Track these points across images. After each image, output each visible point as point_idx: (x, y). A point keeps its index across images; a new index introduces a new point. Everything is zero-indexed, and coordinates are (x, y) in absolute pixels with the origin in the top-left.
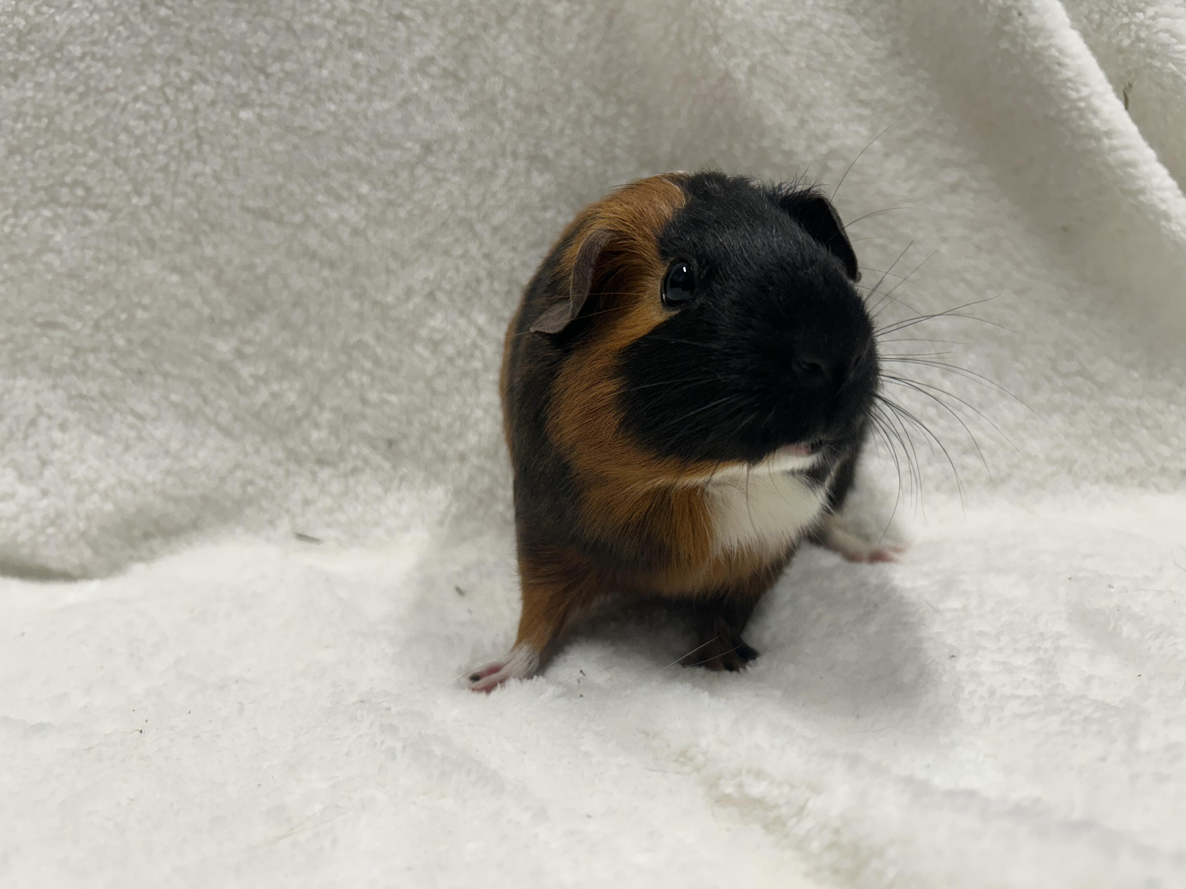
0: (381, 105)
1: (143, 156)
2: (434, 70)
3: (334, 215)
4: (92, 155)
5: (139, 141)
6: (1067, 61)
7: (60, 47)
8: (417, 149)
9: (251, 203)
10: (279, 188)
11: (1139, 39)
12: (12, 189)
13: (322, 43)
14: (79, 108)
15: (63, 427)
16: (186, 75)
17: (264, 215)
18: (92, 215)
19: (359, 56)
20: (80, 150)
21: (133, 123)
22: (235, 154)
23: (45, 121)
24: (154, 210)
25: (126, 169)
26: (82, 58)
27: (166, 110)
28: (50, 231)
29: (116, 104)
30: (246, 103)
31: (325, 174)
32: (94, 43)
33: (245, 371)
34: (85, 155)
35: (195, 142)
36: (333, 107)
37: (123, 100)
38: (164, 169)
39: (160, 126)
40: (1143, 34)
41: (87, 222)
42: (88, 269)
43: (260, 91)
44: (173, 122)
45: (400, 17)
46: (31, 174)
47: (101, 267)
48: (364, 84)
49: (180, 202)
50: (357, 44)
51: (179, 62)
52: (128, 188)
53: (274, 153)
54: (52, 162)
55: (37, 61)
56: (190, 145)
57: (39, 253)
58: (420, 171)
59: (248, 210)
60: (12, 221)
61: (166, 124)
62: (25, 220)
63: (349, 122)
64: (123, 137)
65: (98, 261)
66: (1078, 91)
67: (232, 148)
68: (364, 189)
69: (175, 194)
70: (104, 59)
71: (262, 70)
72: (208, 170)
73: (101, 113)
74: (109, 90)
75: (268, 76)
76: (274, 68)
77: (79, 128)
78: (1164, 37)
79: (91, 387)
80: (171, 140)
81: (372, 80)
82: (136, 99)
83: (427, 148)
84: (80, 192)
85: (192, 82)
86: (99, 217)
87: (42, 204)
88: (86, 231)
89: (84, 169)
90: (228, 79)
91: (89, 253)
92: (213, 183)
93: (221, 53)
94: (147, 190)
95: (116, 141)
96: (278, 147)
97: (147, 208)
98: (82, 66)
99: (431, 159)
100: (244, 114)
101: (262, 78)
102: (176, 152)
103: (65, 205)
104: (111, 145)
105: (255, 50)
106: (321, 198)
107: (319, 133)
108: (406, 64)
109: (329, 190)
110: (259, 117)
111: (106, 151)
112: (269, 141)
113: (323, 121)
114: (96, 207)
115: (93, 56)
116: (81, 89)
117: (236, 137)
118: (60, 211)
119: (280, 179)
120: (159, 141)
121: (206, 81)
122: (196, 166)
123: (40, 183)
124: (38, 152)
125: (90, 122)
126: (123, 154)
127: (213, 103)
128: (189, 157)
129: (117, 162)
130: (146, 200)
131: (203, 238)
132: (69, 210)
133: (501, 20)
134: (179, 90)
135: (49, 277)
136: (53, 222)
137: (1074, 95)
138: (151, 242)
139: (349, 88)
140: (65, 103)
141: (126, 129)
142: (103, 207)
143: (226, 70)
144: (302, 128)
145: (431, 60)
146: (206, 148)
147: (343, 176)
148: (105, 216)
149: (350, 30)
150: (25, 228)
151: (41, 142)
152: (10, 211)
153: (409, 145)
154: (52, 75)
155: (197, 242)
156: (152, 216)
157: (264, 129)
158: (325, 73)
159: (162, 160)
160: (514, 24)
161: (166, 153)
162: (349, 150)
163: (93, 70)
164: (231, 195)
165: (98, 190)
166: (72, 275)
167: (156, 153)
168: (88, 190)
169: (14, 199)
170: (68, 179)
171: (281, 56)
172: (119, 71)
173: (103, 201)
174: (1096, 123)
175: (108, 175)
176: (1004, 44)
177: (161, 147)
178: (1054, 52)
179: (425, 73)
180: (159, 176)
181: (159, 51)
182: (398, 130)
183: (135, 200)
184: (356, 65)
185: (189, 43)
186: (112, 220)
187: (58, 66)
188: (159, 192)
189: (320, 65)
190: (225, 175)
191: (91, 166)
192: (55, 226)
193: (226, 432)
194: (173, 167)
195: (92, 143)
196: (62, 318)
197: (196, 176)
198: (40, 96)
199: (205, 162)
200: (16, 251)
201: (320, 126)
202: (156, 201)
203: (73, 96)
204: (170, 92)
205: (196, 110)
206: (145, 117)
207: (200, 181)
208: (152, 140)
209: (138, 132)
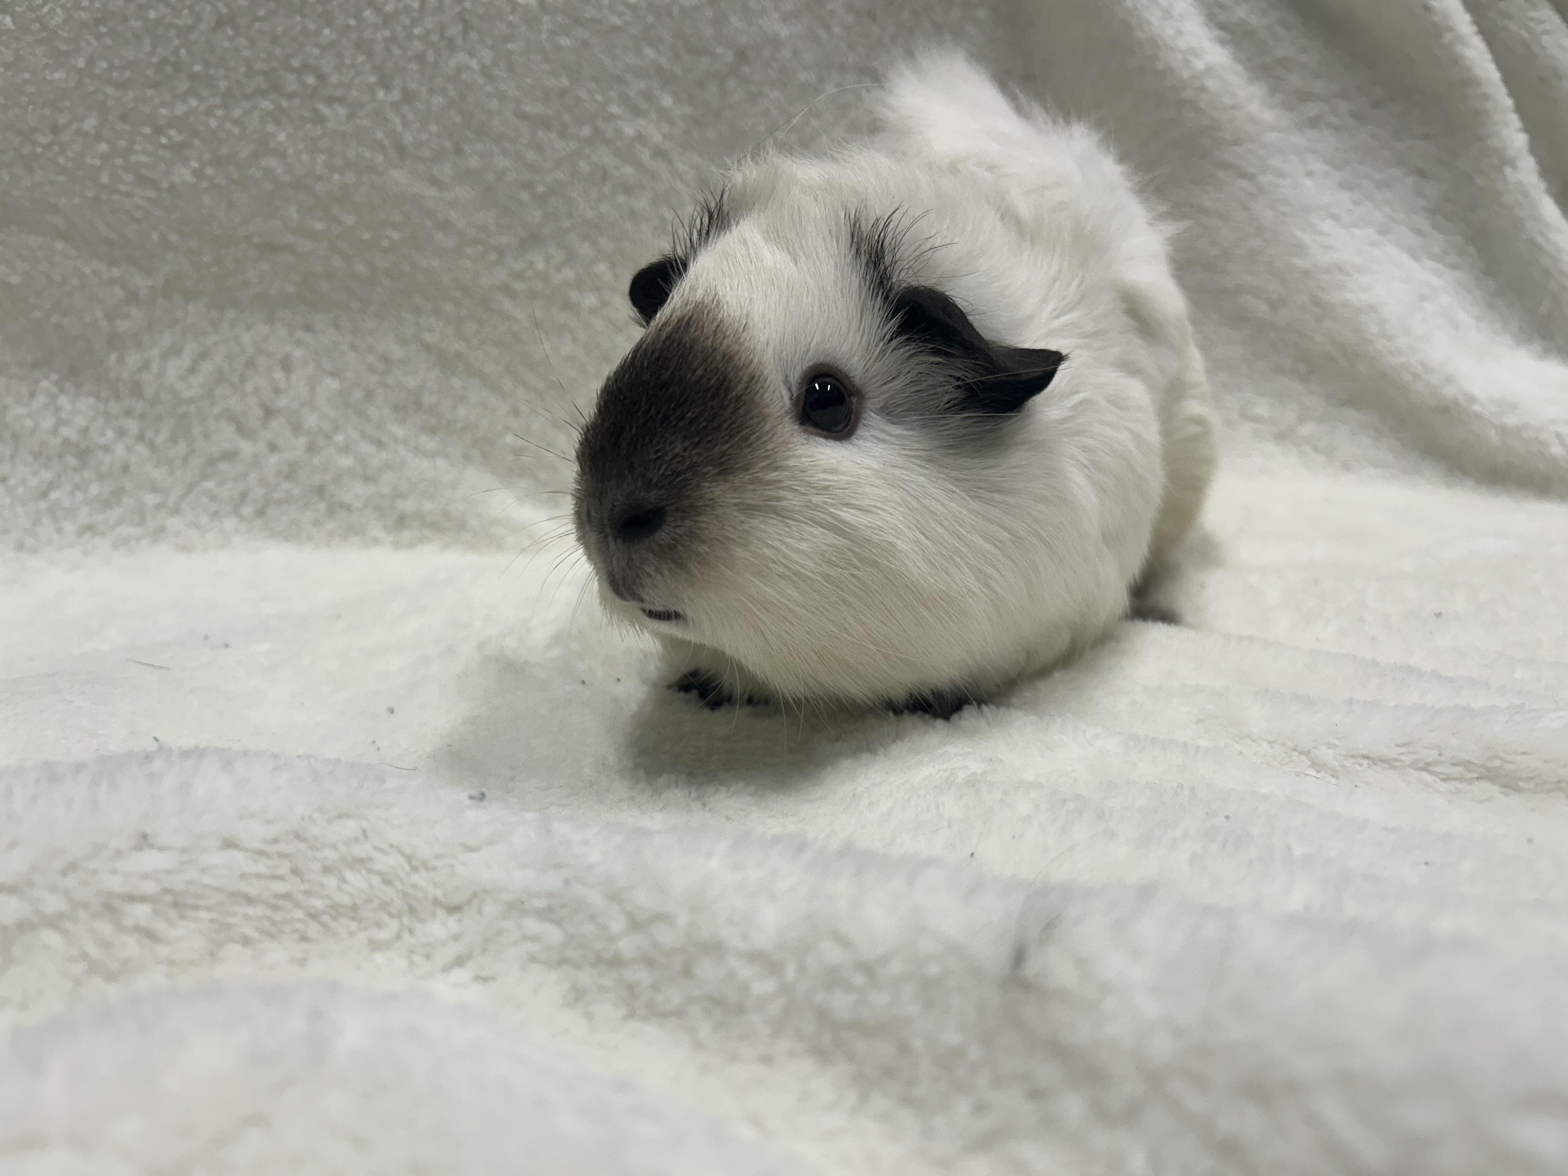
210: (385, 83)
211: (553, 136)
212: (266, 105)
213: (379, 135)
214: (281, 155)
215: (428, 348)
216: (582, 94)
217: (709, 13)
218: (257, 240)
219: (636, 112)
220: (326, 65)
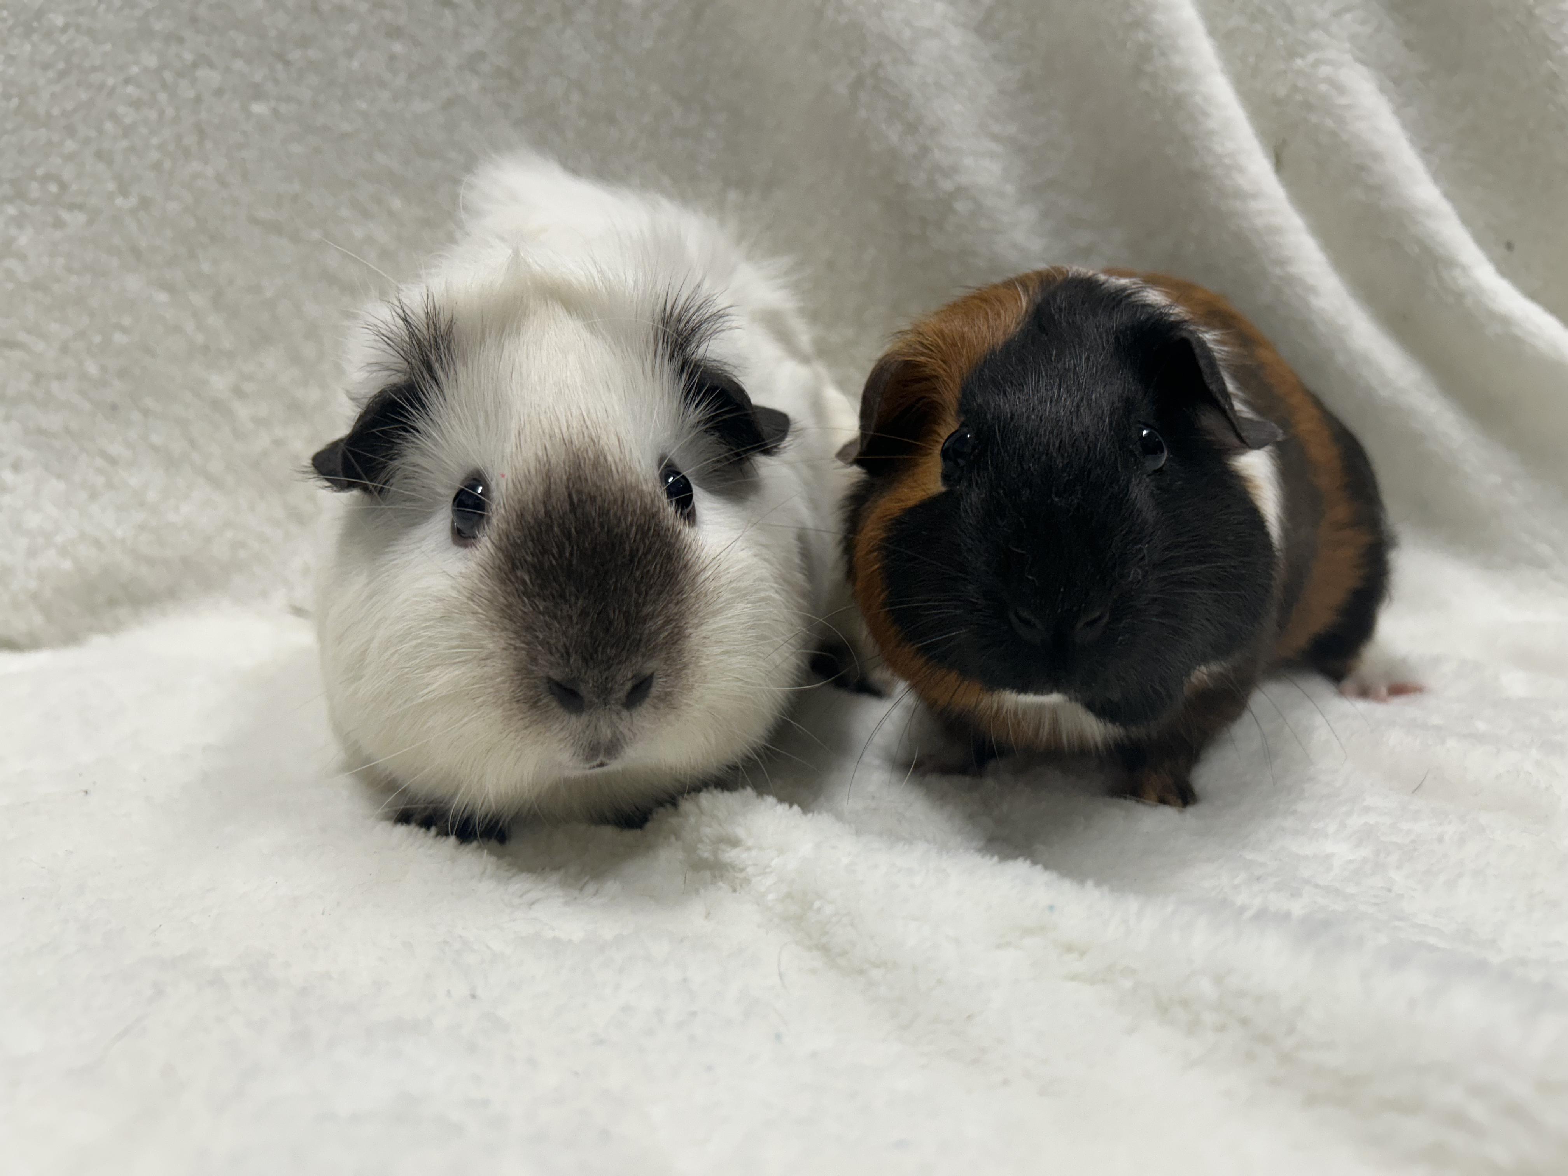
0: (419, 106)
1: (132, 150)
2: (485, 67)
3: (359, 233)
4: (70, 146)
5: (128, 131)
7: (40, 14)
9: (261, 214)
10: (295, 198)
11: (1295, 89)
13: (353, 28)
14: (57, 88)
15: (16, 467)
16: (188, 57)
17: (276, 228)
18: (65, 215)
19: (398, 47)
20: (56, 137)
21: (121, 110)
22: (243, 154)
23: (15, 101)
24: (141, 213)
25: (110, 163)
26: (64, 29)
27: (163, 97)
28: (13, 231)
29: (101, 86)
30: (257, 93)
31: (352, 184)
32: (80, 12)
33: (243, 411)
34: (61, 144)
35: (195, 137)
36: (363, 105)
37: (110, 81)
38: (157, 166)
39: (153, 115)
40: (1301, 83)
41: (59, 224)
42: (58, 279)
43: (276, 81)
44: (170, 112)
47: (74, 279)
48: (401, 80)
49: (173, 207)
50: (395, 32)
51: (181, 40)
52: (111, 186)
53: (290, 155)
54: (22, 151)
55: (11, 29)
56: (190, 140)
59: (254, 221)
61: (161, 113)
63: (381, 125)
64: (109, 126)
65: (69, 270)
67: (241, 146)
68: (397, 204)
69: (168, 197)
70: (90, 32)
71: (281, 57)
72: (210, 171)
73: (83, 95)
74: (94, 69)
75: (287, 63)
76: (295, 55)
77: (56, 111)
78: (1323, 88)
79: (53, 421)
80: (166, 133)
81: (411, 77)
82: (127, 81)
84: (53, 188)
85: (195, 65)
86: (75, 220)
87: (6, 199)
88: (58, 235)
89: (59, 161)
90: (239, 65)
91: (60, 261)
92: (214, 186)
93: (232, 33)
94: (135, 190)
95: (99, 129)
96: (296, 148)
97: (133, 211)
98: (64, 39)
100: (258, 108)
101: (279, 67)
102: (171, 147)
103: (34, 202)
104: (93, 134)
105: (273, 33)
106: (345, 212)
107: (345, 136)
108: (452, 60)
109: (354, 204)
110: (275, 111)
111: (87, 141)
112: (285, 141)
113: (350, 121)
114: (73, 207)
115: (78, 28)
116: (61, 65)
117: (245, 134)
118: (28, 208)
119: (297, 187)
120: (153, 133)
121: (211, 65)
122: (195, 166)
125: (69, 106)
126: (107, 145)
127: (219, 93)
128: (187, 154)
129: (99, 155)
130: (133, 201)
131: (200, 252)
132: (39, 208)
133: (567, 12)
134: (180, 74)
135: (10, 287)
136: (19, 221)
138: (136, 252)
139: (383, 84)
140: (42, 82)
141: (113, 116)
142: (80, 207)
143: (236, 54)
144: (325, 128)
145: (480, 56)
146: (209, 145)
147: (372, 189)
148: (80, 218)
149: (388, 15)
151: (9, 126)
154: (28, 47)
155: (192, 255)
156: (139, 221)
157: (278, 127)
158: (355, 65)
159: (154, 155)
160: (583, 16)
161: (159, 148)
162: (381, 158)
163: (77, 45)
164: (236, 203)
165: (74, 187)
166: (37, 286)
167: (147, 147)
168: (63, 186)
170: (40, 172)
171: (304, 42)
172: (108, 47)
173: (80, 199)
175: (88, 170)
176: (1144, 85)
177: (155, 141)
179: (475, 72)
180: (150, 175)
181: (158, 26)
182: (440, 137)
183: (119, 201)
184: (393, 58)
185: (194, 20)
186: (90, 222)
187: (35, 37)
188: (149, 193)
189: (350, 54)
190: (229, 178)
191: (70, 158)
192: (20, 227)
193: (215, 482)
194: (168, 164)
195: (70, 131)
196: (22, 337)
197: (194, 177)
198: (11, 71)
199: (206, 162)
201: (346, 127)
202: (145, 203)
203: (51, 74)
204: (168, 76)
205: (198, 100)
206: (136, 104)
207: (199, 183)
208: (144, 130)
209: (128, 121)
210: (124, 192)
211: (284, 241)
212: (11, 210)
213: (117, 240)
214: (22, 257)
216: (311, 197)
217: (440, 119)
219: (366, 214)
220: (68, 173)
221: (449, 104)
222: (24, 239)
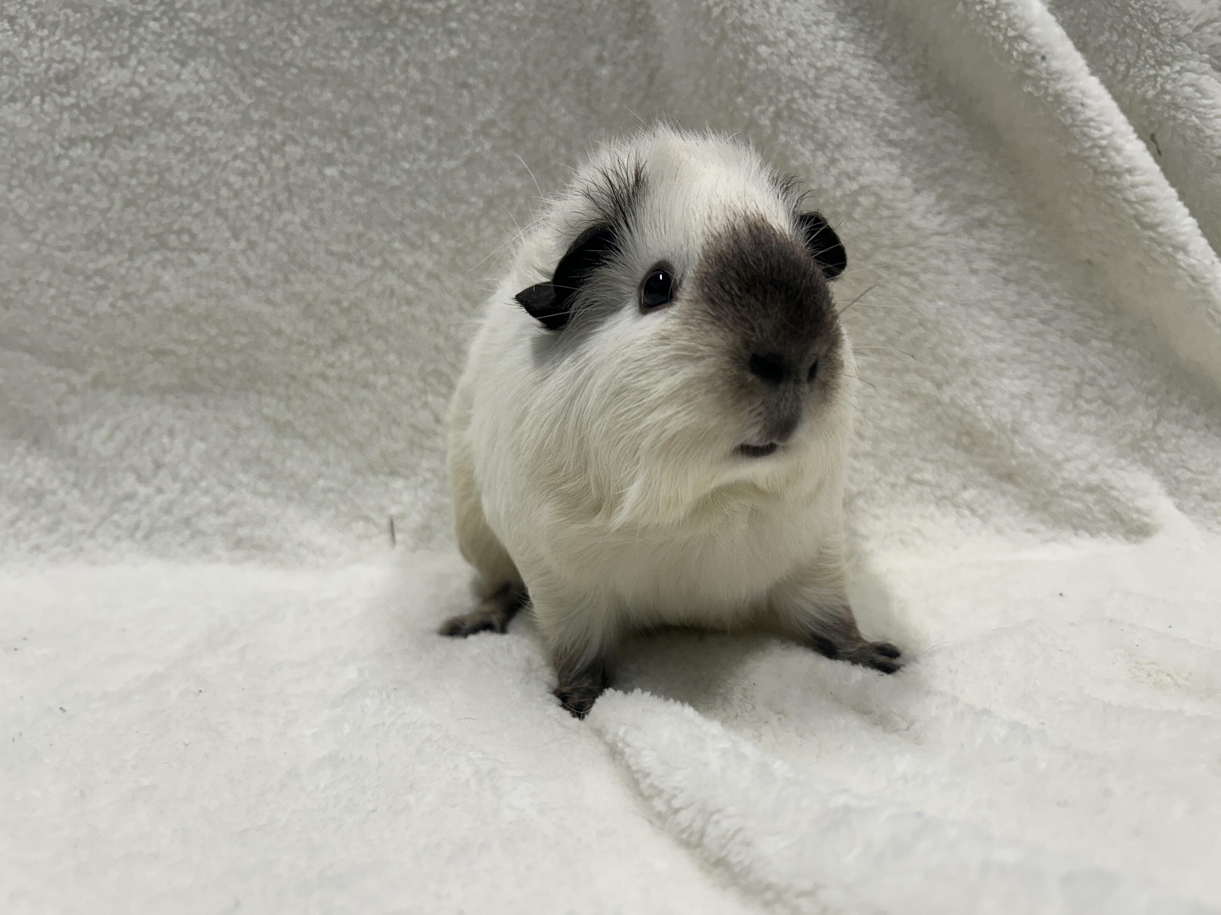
0: (448, 164)
1: (241, 207)
2: (495, 131)
3: (409, 260)
4: (197, 207)
5: (237, 194)
6: (1089, 102)
7: (170, 113)
8: (481, 203)
9: (335, 248)
10: (360, 236)
12: (127, 237)
13: (397, 109)
14: (186, 166)
16: (279, 137)
17: (348, 257)
18: (195, 257)
19: (430, 121)
20: (186, 201)
21: (232, 179)
22: (321, 205)
23: (156, 177)
24: (249, 253)
25: (226, 218)
26: (189, 123)
27: (261, 167)
28: (159, 272)
29: (217, 163)
30: (330, 161)
31: (401, 224)
32: (200, 109)
34: (190, 206)
35: (286, 195)
36: (407, 166)
37: (224, 159)
38: (259, 218)
39: (255, 181)
41: (191, 264)
42: (192, 304)
43: (343, 152)
44: (267, 178)
45: (465, 85)
46: (144, 224)
47: (203, 302)
48: (433, 146)
49: (272, 247)
50: (427, 110)
51: (273, 126)
52: (228, 234)
53: (355, 205)
54: (162, 213)
55: (150, 125)
56: (282, 197)
57: (150, 291)
58: (484, 223)
59: (332, 254)
60: (127, 264)
61: (261, 179)
62: (138, 263)
63: (420, 179)
64: (224, 192)
65: (201, 296)
66: (1100, 130)
67: (319, 200)
68: (435, 238)
69: (268, 239)
70: (208, 123)
71: (346, 133)
72: (297, 219)
73: (204, 170)
74: (212, 150)
75: (350, 138)
76: (356, 131)
77: (185, 182)
80: (265, 194)
81: (440, 142)
82: (236, 157)
83: (490, 202)
84: (186, 238)
85: (284, 143)
86: (202, 260)
87: (153, 249)
88: (190, 272)
89: (189, 219)
90: (315, 141)
91: (193, 291)
92: (301, 230)
93: (310, 119)
94: (244, 236)
95: (217, 193)
96: (359, 200)
97: (243, 252)
98: (188, 129)
99: (494, 213)
100: (330, 171)
101: (344, 140)
102: (269, 203)
103: (173, 250)
104: (213, 197)
105: (339, 116)
106: (397, 245)
107: (394, 188)
108: (470, 128)
109: (404, 239)
110: (343, 174)
111: (208, 203)
112: (350, 195)
113: (398, 177)
114: (199, 251)
115: (199, 120)
116: (187, 149)
117: (321, 191)
118: (169, 254)
119: (360, 228)
120: (256, 193)
121: (296, 142)
122: (287, 216)
123: (152, 231)
124: (150, 204)
125: (194, 178)
126: (223, 205)
127: (301, 162)
128: (280, 208)
129: (219, 212)
130: (243, 244)
131: (292, 277)
132: (176, 254)
133: (554, 86)
134: (273, 150)
135: (158, 311)
136: (164, 264)
137: (1096, 134)
138: (247, 281)
139: (420, 149)
140: (174, 162)
141: (227, 184)
142: (206, 250)
143: (312, 133)
144: (380, 183)
145: (492, 123)
146: (296, 200)
147: (417, 227)
148: (206, 258)
149: (422, 98)
150: (139, 269)
151: (153, 196)
152: (126, 256)
153: (474, 199)
154: (163, 137)
155: (287, 280)
156: (248, 259)
157: (345, 184)
158: (400, 135)
159: (257, 210)
160: (565, 88)
161: (260, 204)
162: (422, 203)
163: (199, 134)
164: (316, 241)
165: (201, 236)
166: (178, 309)
167: (252, 204)
168: (193, 236)
169: (129, 245)
170: (176, 227)
171: (362, 121)
172: (221, 134)
173: (205, 245)
174: (1118, 160)
175: (211, 224)
176: (1028, 88)
177: (257, 200)
178: (1076, 93)
179: (487, 135)
180: (254, 224)
181: (256, 116)
182: (464, 187)
183: (233, 244)
184: (426, 129)
185: (281, 110)
186: (213, 261)
187: (169, 130)
188: (254, 238)
189: (395, 128)
190: (311, 223)
191: (197, 216)
192: (164, 268)
194: (267, 216)
195: (196, 196)
197: (286, 224)
198: (152, 156)
199: (295, 213)
200: (129, 289)
201: (395, 182)
202: (252, 245)
203: (180, 156)
204: (265, 152)
205: (287, 168)
206: (243, 174)
207: (290, 228)
208: (248, 192)
209: (237, 186)
210: (236, 237)
211: (354, 266)
212: (157, 257)
213: (232, 272)
214: (167, 290)
215: (267, 419)
216: (372, 234)
217: (464, 173)
218: (151, 348)
219: (414, 247)
220: (196, 227)
221: (469, 162)
222: (167, 277)
